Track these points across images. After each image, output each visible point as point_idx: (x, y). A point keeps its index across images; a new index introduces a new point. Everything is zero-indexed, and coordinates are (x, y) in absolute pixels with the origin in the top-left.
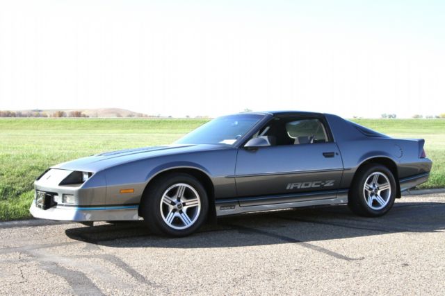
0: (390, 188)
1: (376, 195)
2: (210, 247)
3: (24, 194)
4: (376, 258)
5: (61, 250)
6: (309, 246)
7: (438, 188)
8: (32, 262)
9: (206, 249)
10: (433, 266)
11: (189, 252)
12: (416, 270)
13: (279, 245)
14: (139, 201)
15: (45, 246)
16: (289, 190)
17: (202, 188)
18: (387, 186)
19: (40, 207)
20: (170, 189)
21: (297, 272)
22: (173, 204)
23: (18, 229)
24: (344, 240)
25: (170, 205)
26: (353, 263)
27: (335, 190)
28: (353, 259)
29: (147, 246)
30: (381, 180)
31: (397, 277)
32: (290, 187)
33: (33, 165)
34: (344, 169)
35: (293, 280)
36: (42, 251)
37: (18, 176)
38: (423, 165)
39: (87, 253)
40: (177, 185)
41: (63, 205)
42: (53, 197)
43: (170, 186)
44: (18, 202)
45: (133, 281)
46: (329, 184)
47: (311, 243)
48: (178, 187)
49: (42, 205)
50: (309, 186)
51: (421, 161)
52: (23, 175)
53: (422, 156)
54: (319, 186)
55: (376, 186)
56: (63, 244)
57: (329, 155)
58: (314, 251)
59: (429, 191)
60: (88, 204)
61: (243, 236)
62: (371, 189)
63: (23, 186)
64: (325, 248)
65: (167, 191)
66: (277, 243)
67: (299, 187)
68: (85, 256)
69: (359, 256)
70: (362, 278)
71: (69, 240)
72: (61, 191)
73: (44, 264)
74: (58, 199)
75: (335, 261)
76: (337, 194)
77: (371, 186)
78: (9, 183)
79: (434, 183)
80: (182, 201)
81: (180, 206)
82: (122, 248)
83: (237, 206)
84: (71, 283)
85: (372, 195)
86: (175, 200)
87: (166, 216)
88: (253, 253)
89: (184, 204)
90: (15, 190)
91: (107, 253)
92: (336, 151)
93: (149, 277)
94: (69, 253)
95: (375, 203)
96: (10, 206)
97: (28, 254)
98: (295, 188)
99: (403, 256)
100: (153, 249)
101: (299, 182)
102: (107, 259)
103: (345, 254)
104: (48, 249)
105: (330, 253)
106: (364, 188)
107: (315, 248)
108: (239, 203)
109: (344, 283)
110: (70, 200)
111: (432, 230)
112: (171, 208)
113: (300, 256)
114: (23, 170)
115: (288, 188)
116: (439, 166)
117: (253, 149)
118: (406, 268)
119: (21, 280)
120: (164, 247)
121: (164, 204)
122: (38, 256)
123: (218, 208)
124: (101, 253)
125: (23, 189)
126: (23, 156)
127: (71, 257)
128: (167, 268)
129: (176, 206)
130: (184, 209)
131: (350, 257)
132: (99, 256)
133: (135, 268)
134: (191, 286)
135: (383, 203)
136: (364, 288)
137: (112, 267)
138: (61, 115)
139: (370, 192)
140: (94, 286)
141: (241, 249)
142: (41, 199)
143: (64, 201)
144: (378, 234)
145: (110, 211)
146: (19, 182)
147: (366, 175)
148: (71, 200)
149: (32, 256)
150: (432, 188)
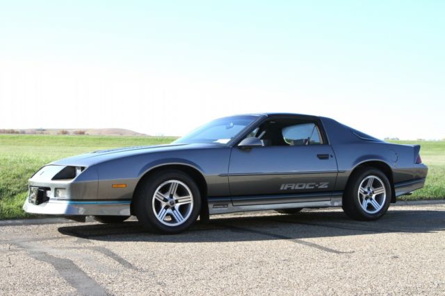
0: (385, 192)
1: (371, 199)
2: (200, 242)
3: (19, 194)
4: (367, 252)
5: (51, 243)
6: (301, 242)
7: (435, 199)
8: (21, 252)
9: (196, 243)
10: (423, 259)
11: (179, 245)
12: (406, 261)
13: (270, 241)
14: (131, 197)
15: (36, 240)
16: (283, 190)
17: (195, 186)
18: (382, 190)
19: (32, 202)
20: (162, 185)
21: (286, 262)
22: (165, 200)
23: (11, 227)
24: (336, 238)
25: (162, 202)
26: (342, 255)
27: (329, 192)
28: (343, 253)
29: (138, 241)
30: (376, 185)
31: (385, 267)
32: (284, 187)
33: (30, 168)
34: (339, 172)
35: (281, 268)
36: (33, 244)
37: (14, 178)
38: (418, 171)
39: (78, 245)
40: (170, 181)
41: (55, 199)
42: (46, 192)
43: (163, 182)
44: (13, 202)
45: (121, 267)
46: (324, 186)
47: (302, 239)
48: (171, 183)
49: (34, 200)
50: (303, 188)
51: (416, 166)
52: (19, 177)
53: (418, 161)
54: (313, 187)
55: (371, 190)
56: (55, 238)
57: (323, 157)
58: (305, 246)
59: (426, 202)
60: (80, 198)
61: (235, 234)
62: (365, 193)
63: (19, 188)
64: (316, 243)
65: (160, 187)
66: (268, 239)
67: (293, 188)
68: (75, 248)
69: (349, 250)
70: (350, 267)
71: (60, 235)
72: (53, 185)
73: (33, 253)
74: (50, 194)
75: (325, 253)
76: (331, 196)
77: (366, 190)
78: (4, 184)
79: (432, 194)
80: (175, 198)
81: (172, 203)
82: (113, 242)
83: (230, 205)
84: (57, 268)
85: (367, 198)
86: (167, 197)
87: (158, 212)
88: (243, 247)
89: (177, 201)
90: (10, 190)
91: (98, 245)
92: (330, 153)
93: (137, 264)
94: (59, 246)
95: (370, 207)
96: (5, 205)
97: (18, 245)
98: (288, 189)
99: (393, 251)
100: (144, 242)
101: (293, 183)
102: (96, 250)
103: (336, 248)
104: (38, 242)
105: (321, 248)
106: (359, 192)
107: (306, 243)
108: (232, 202)
109: (332, 270)
110: (61, 194)
111: (425, 231)
112: (164, 204)
113: (290, 250)
114: (19, 173)
115: (282, 188)
116: (437, 179)
117: (246, 149)
118: (395, 260)
119: (8, 264)
120: (155, 241)
121: (156, 200)
122: (28, 247)
123: (210, 206)
124: (91, 245)
125: (19, 190)
126: (20, 161)
127: (61, 248)
128: (155, 257)
129: (169, 202)
130: (177, 206)
131: (341, 251)
132: (89, 248)
133: (123, 257)
134: (177, 271)
135: (378, 208)
136: (351, 274)
137: (100, 256)
138: (65, 133)
139: (364, 196)
140: (80, 270)
141: (232, 244)
142: (34, 194)
143: (56, 195)
144: (371, 233)
145: (102, 205)
146: (15, 183)
147: (361, 178)
148: (64, 194)
149: (21, 247)
150: (429, 199)
